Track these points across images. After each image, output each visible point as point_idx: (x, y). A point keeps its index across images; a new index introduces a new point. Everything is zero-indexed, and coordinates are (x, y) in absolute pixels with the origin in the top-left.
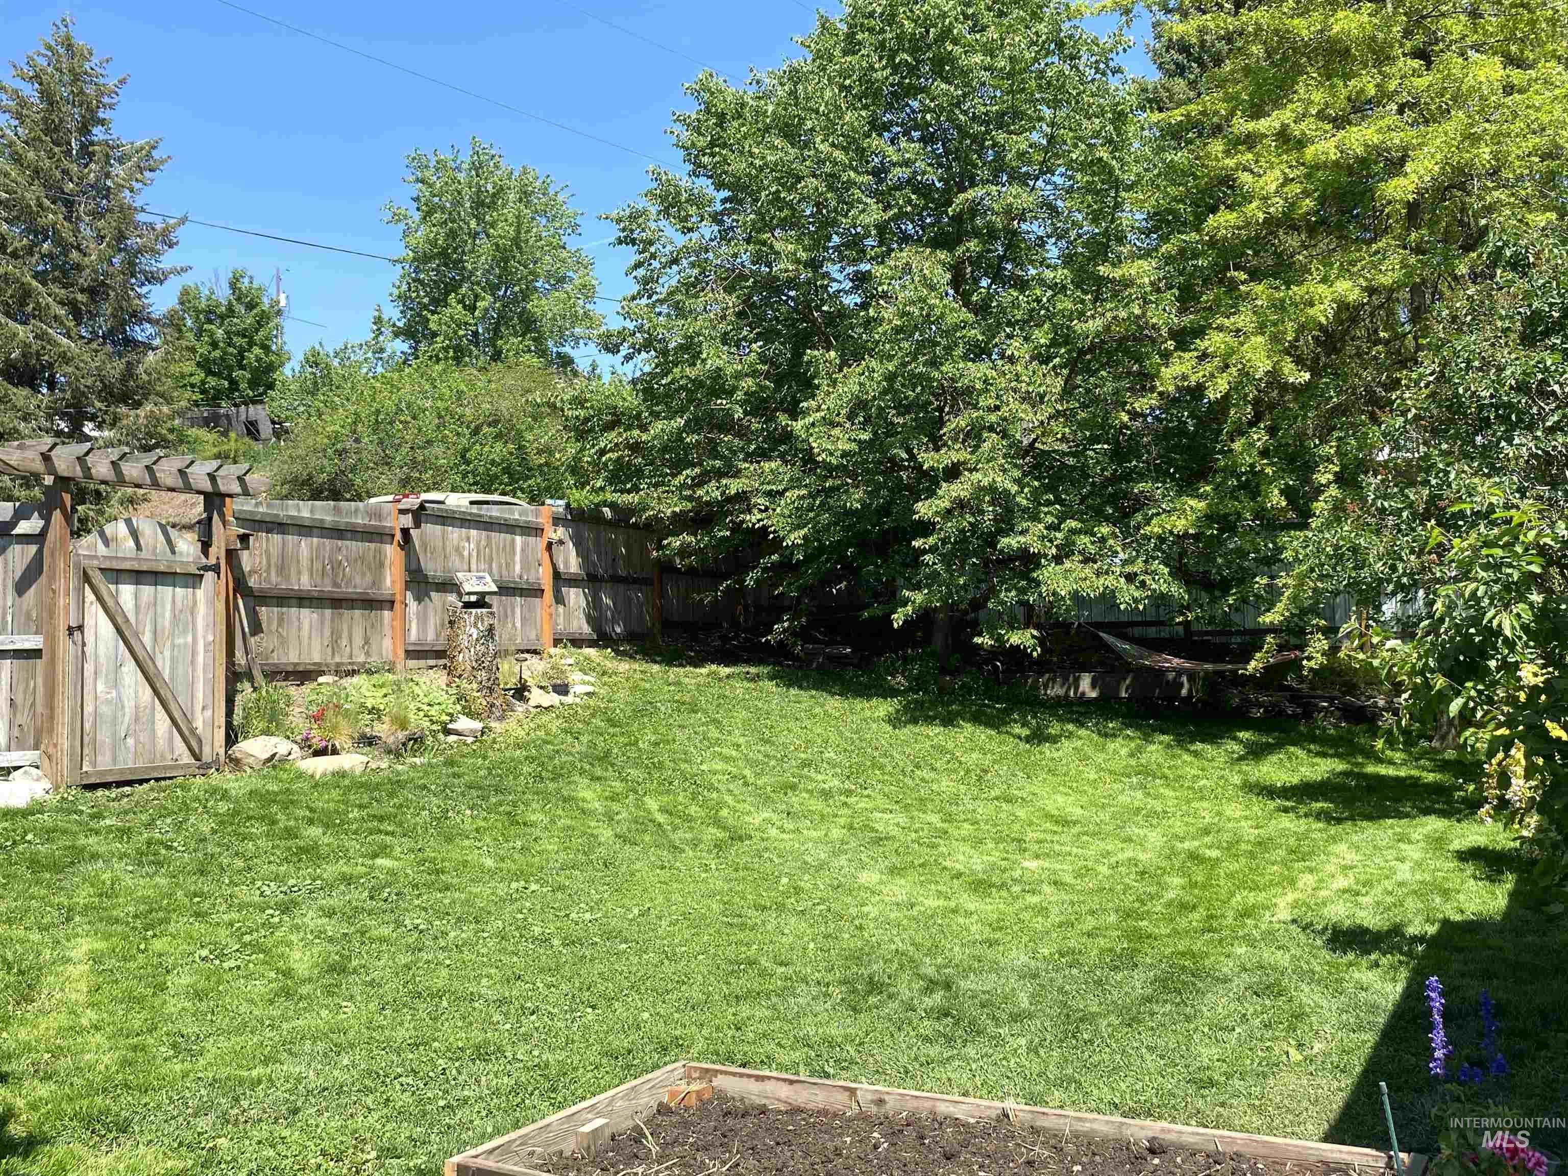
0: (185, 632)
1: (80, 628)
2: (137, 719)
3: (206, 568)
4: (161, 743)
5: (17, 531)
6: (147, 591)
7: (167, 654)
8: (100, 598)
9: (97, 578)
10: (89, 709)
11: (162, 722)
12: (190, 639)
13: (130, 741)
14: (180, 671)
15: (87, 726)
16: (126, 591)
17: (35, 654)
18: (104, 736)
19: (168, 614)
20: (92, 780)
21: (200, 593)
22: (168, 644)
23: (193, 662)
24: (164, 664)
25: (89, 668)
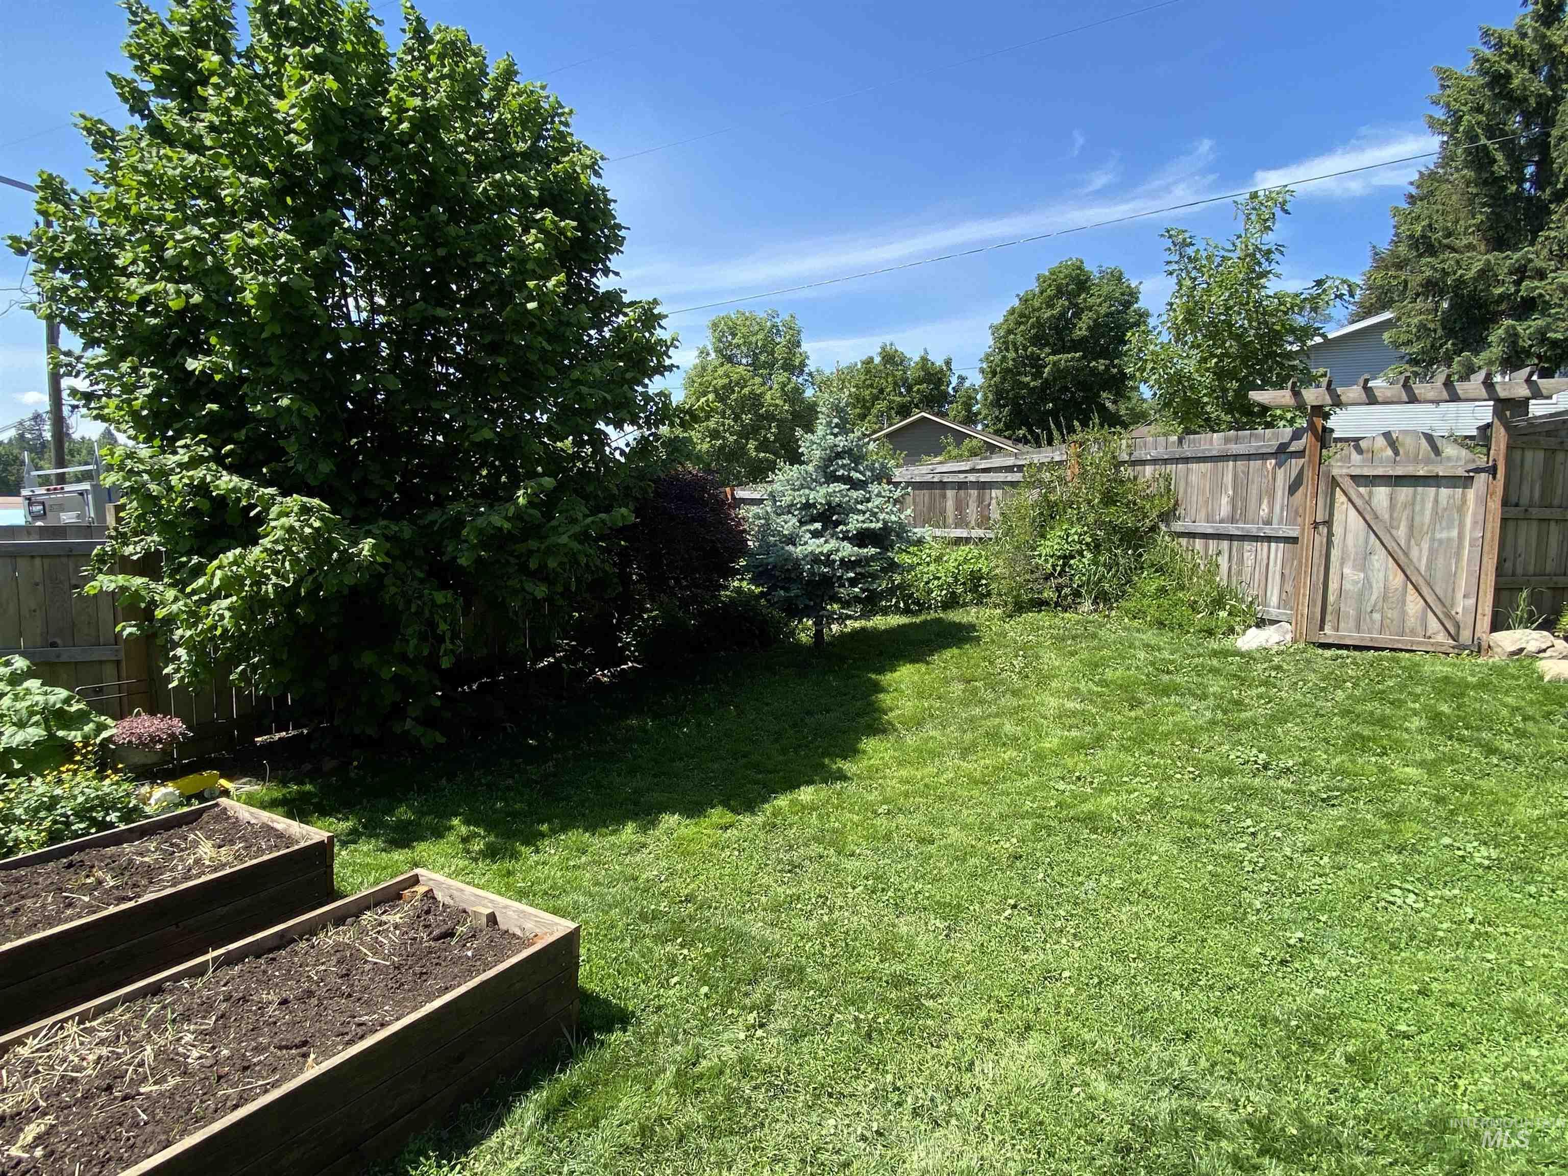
0: (1449, 527)
1: (1329, 523)
2: (1385, 598)
3: (1478, 470)
4: (1412, 622)
5: (1292, 449)
6: (1404, 493)
7: (1425, 546)
8: (1350, 500)
9: (1347, 483)
10: (1333, 586)
11: (1414, 605)
12: (1455, 533)
13: (1377, 616)
14: (1440, 562)
15: (1331, 598)
16: (1381, 493)
17: (1294, 540)
18: (1348, 609)
19: (1428, 513)
20: (1330, 641)
21: (1471, 494)
22: (1427, 538)
23: (1458, 555)
24: (1420, 556)
25: (1335, 554)
